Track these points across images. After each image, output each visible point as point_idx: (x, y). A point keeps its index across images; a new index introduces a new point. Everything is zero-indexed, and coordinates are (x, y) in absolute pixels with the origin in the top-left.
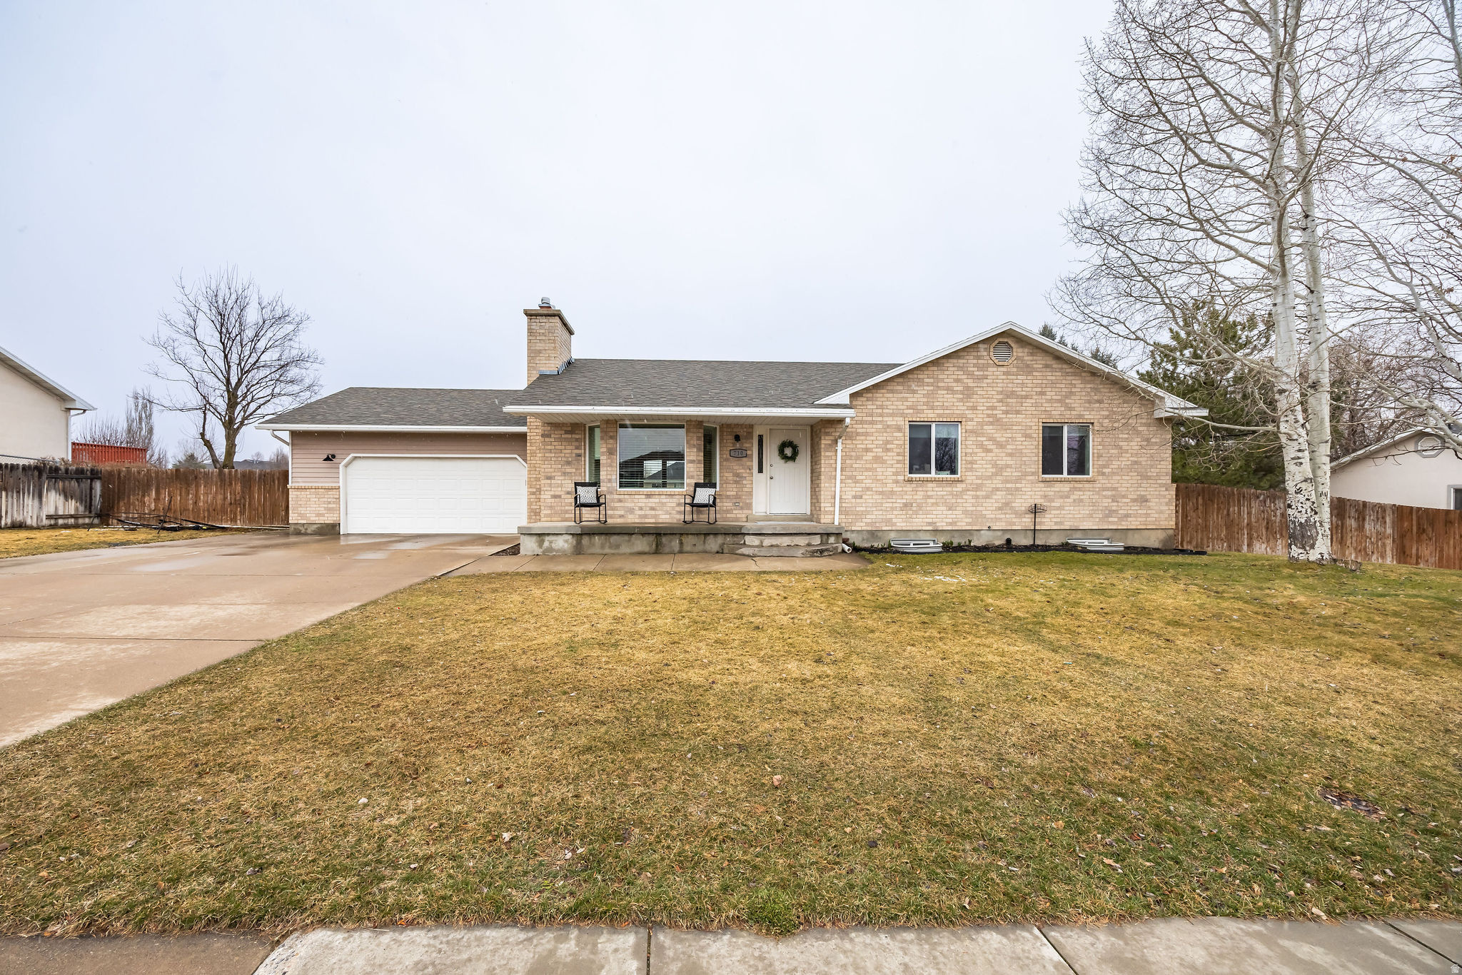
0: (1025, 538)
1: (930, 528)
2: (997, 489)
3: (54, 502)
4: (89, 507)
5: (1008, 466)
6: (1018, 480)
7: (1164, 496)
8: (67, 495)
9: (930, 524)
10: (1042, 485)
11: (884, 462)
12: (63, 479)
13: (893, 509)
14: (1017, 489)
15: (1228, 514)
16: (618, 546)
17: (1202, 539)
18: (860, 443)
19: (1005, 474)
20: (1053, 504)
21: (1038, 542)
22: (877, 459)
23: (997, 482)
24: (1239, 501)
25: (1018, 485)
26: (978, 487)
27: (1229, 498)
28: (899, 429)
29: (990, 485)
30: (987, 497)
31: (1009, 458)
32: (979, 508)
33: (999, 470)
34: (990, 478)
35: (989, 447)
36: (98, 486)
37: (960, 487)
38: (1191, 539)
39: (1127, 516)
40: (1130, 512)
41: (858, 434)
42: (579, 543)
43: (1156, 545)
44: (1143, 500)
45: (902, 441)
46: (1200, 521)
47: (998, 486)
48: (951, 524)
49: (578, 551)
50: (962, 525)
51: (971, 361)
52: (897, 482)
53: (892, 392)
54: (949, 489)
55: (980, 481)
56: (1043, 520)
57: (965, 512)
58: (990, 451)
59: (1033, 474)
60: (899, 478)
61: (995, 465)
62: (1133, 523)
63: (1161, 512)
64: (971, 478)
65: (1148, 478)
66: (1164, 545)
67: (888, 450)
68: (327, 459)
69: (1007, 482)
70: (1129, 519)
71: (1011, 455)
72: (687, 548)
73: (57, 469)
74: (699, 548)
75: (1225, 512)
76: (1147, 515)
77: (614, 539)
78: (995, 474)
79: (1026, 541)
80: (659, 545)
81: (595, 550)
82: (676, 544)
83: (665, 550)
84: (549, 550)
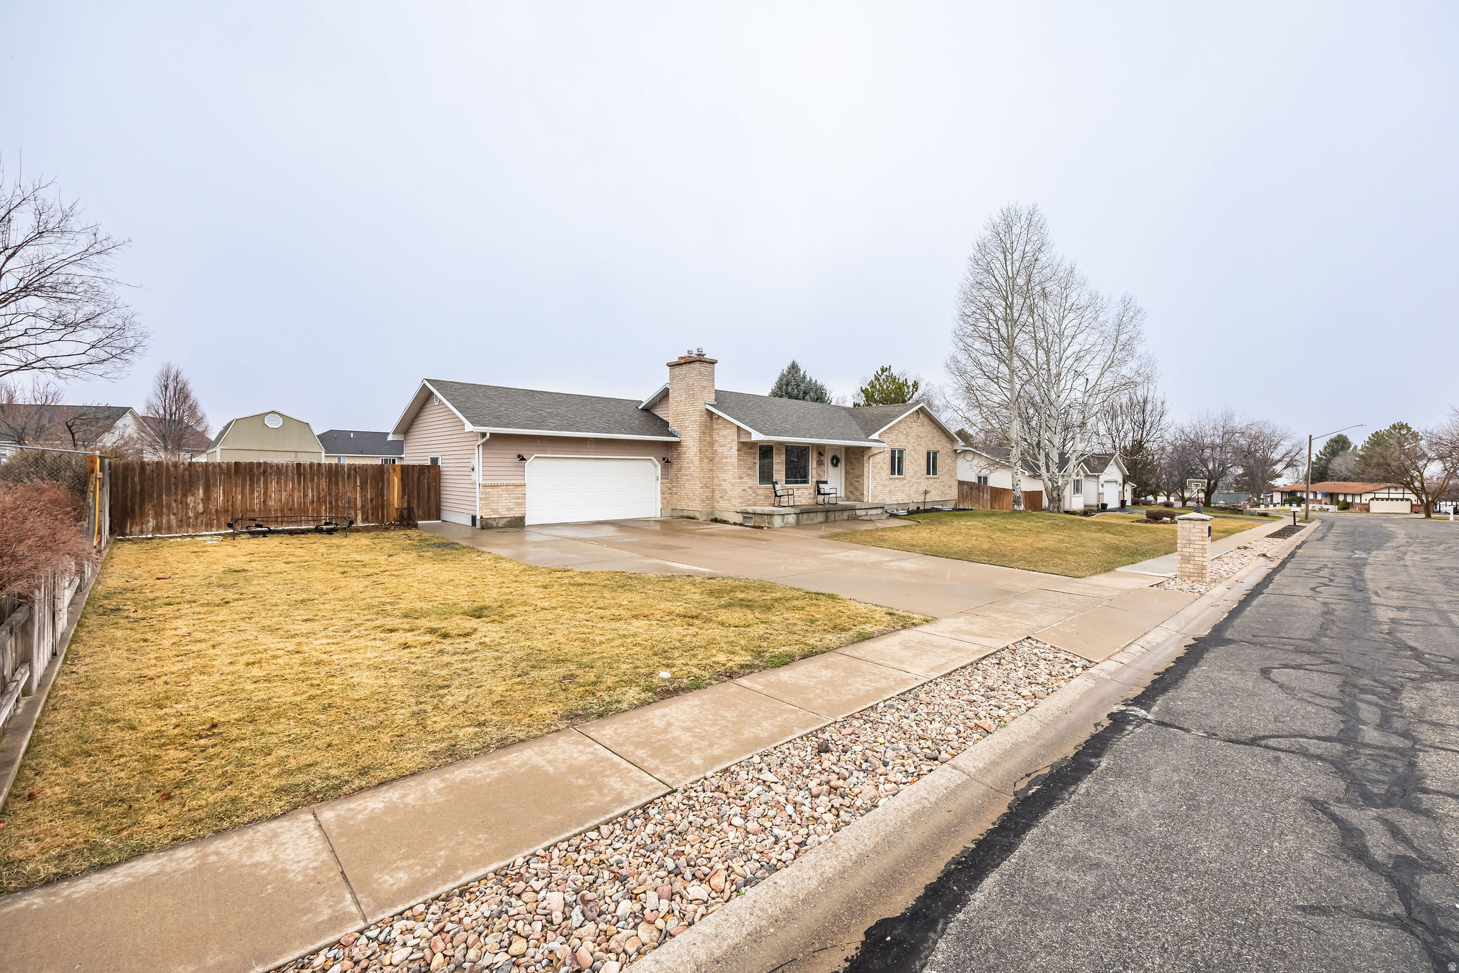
2: (913, 483)
5: (917, 471)
6: (921, 477)
9: (896, 500)
10: (927, 479)
11: (884, 470)
13: (886, 493)
14: (921, 482)
16: (812, 519)
18: (876, 460)
19: (917, 475)
20: (930, 489)
21: (926, 508)
22: (882, 468)
26: (910, 481)
28: (888, 452)
29: (913, 480)
30: (912, 486)
31: (918, 467)
32: (911, 492)
33: (915, 473)
34: (912, 477)
37: (905, 481)
40: (947, 492)
42: (798, 518)
44: (951, 487)
45: (888, 458)
48: (903, 500)
49: (798, 524)
54: (903, 483)
56: (927, 497)
57: (906, 494)
58: (912, 463)
59: (924, 475)
60: (889, 478)
61: (913, 470)
64: (908, 477)
65: (952, 476)
67: (885, 464)
72: (837, 518)
74: (841, 518)
76: (951, 493)
77: (811, 514)
79: (923, 508)
80: (827, 517)
81: (804, 522)
82: (833, 516)
83: (829, 520)
84: (787, 523)
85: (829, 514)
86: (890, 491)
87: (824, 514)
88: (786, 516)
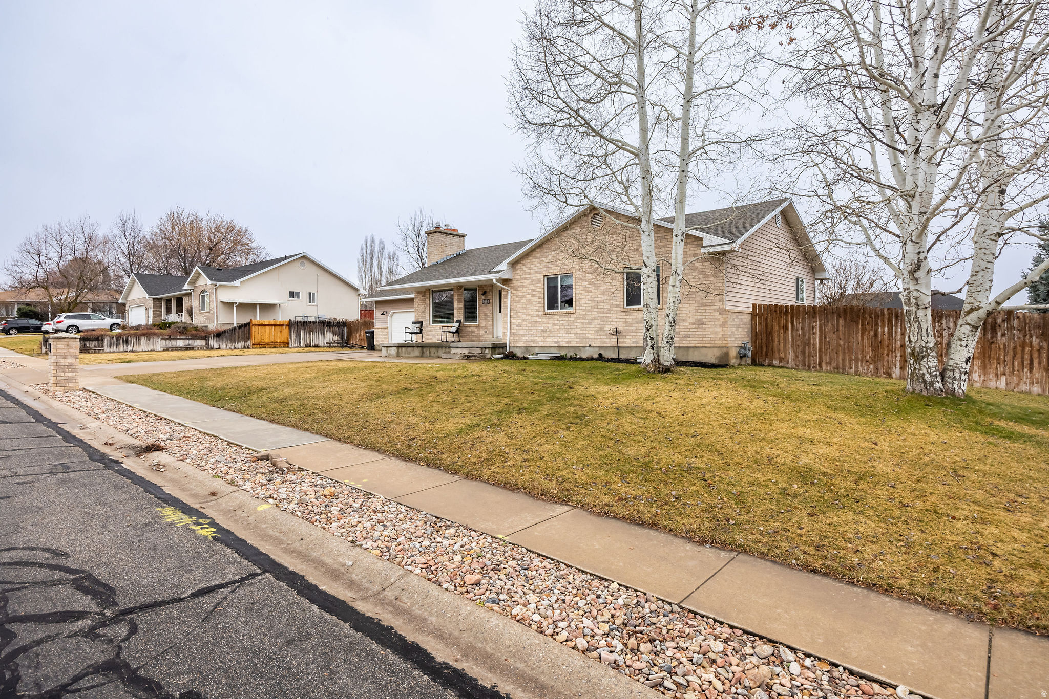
0: (614, 353)
1: (556, 345)
2: (595, 318)
3: (329, 337)
4: (342, 339)
5: (601, 301)
6: (609, 311)
7: (718, 320)
8: (334, 333)
9: (556, 343)
10: (624, 314)
11: (532, 303)
12: (332, 326)
13: (537, 333)
14: (608, 318)
15: (876, 335)
16: (410, 353)
17: (844, 360)
18: (521, 292)
19: (599, 307)
20: (632, 328)
21: (623, 356)
22: (529, 302)
23: (595, 313)
24: (890, 321)
25: (608, 315)
26: (583, 317)
27: (877, 317)
28: (539, 282)
29: (591, 315)
30: (589, 324)
31: (602, 296)
32: (584, 332)
33: (596, 304)
34: (589, 310)
35: (590, 289)
36: (345, 329)
37: (573, 317)
38: (831, 360)
39: (687, 336)
40: (689, 333)
41: (519, 287)
42: (399, 351)
43: (713, 361)
44: (700, 323)
45: (541, 289)
46: (841, 342)
47: (596, 316)
48: (567, 343)
50: (574, 344)
51: (577, 230)
52: (538, 316)
53: (535, 258)
54: (566, 319)
55: (584, 313)
56: (625, 340)
57: (576, 335)
58: (590, 291)
59: (618, 306)
60: (540, 313)
61: (593, 301)
62: (692, 343)
63: (716, 333)
64: (579, 311)
65: (703, 305)
66: (720, 361)
67: (534, 295)
68: (383, 314)
69: (601, 312)
70: (689, 339)
71: (603, 293)
72: (432, 355)
73: (330, 322)
74: (436, 355)
75: (872, 333)
76: (704, 336)
78: (593, 308)
79: (614, 356)
80: (423, 353)
81: (403, 355)
82: (428, 352)
83: (425, 355)
84: (390, 354)
85: (424, 350)
86: (544, 331)
87: (420, 349)
88: (389, 349)
